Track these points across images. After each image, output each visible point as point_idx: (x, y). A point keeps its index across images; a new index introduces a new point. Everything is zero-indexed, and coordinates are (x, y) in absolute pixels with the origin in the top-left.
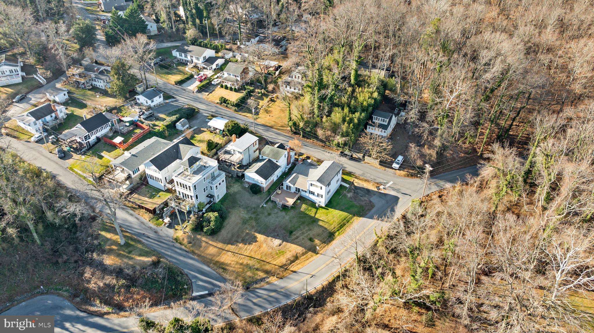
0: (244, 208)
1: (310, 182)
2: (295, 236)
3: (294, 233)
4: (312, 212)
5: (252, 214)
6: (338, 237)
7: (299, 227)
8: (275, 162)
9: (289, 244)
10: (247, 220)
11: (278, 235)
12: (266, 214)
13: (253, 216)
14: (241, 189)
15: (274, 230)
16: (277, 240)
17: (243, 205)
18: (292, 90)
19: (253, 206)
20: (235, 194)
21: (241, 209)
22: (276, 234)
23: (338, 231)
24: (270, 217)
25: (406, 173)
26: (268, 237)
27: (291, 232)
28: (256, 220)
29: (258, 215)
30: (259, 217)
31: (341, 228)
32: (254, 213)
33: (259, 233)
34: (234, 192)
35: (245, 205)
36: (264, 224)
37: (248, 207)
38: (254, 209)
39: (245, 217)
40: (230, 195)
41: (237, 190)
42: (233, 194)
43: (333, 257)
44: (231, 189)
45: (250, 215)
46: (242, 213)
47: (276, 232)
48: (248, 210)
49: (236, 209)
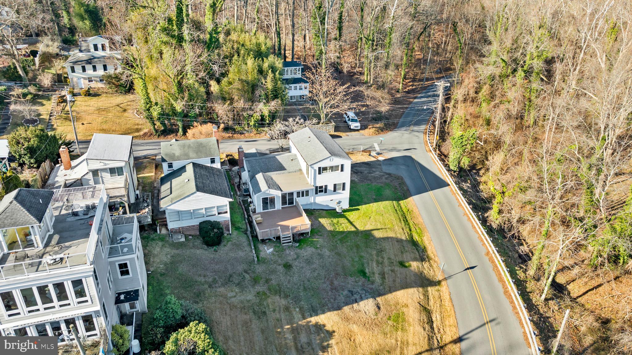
0: (223, 285)
1: (316, 167)
2: (377, 275)
3: (367, 271)
4: (343, 226)
5: (253, 286)
6: (425, 238)
7: (362, 257)
8: (209, 165)
9: (389, 296)
10: (260, 304)
12: (281, 269)
13: (259, 288)
15: (334, 288)
16: (362, 303)
17: (215, 281)
18: (100, 72)
19: (240, 268)
20: (173, 265)
21: (222, 289)
22: (346, 292)
23: (411, 231)
24: (295, 269)
25: (374, 129)
26: (339, 308)
28: (278, 291)
29: (267, 280)
30: (274, 282)
31: (408, 224)
32: (255, 281)
33: (315, 312)
34: (165, 265)
35: (220, 277)
36: (302, 287)
37: (231, 276)
38: (246, 272)
39: (249, 301)
40: (162, 275)
41: (169, 256)
42: (166, 270)
43: (466, 270)
44: (153, 262)
45: (252, 289)
46: (231, 298)
47: (343, 290)
48: (237, 282)
49: (207, 295)
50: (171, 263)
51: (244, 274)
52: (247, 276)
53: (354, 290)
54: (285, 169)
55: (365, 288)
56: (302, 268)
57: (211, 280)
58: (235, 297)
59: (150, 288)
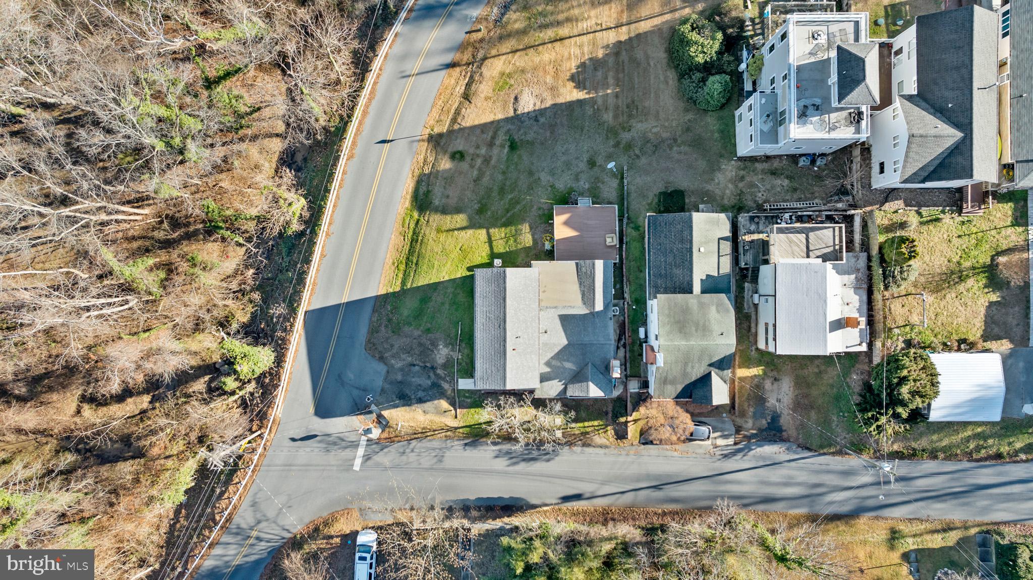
0: (663, 141)
2: (498, 142)
3: (506, 150)
5: (633, 139)
7: (504, 173)
9: (500, 116)
10: (630, 116)
11: (537, 120)
13: (625, 136)
14: (709, 187)
15: (552, 127)
16: (532, 108)
17: (671, 147)
19: (644, 160)
21: (665, 135)
22: (542, 120)
23: (418, 221)
24: (585, 157)
25: (333, 533)
26: (556, 106)
27: (513, 146)
28: (611, 132)
29: (617, 145)
30: (612, 143)
32: (630, 146)
33: (580, 102)
34: (720, 168)
35: (664, 150)
36: (585, 131)
37: (654, 152)
38: (638, 157)
39: (641, 121)
40: (721, 156)
41: (716, 181)
42: (719, 162)
43: (392, 141)
44: (732, 171)
45: (635, 135)
46: (656, 126)
47: (543, 124)
48: (649, 145)
49: (680, 128)
50: (714, 170)
51: (640, 154)
52: (637, 152)
53: (532, 121)
54: (559, 316)
55: (519, 124)
56: (577, 158)
57: (675, 148)
58: (653, 127)
59: (733, 142)
